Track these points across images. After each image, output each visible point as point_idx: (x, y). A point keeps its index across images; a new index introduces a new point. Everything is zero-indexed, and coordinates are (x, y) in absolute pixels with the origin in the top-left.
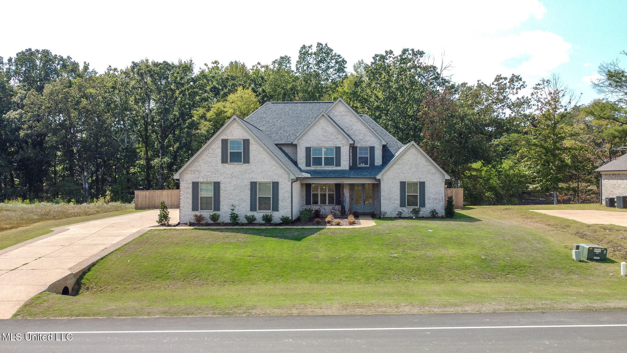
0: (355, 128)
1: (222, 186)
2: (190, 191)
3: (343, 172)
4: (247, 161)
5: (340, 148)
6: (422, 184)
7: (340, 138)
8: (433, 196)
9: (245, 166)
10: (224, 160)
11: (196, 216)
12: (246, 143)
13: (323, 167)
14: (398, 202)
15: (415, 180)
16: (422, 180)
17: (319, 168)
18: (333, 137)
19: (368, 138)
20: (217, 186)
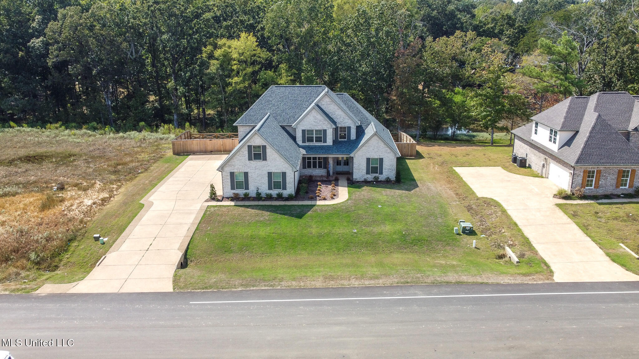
0: (337, 113)
1: (249, 174)
2: (229, 177)
3: (328, 147)
4: (265, 159)
5: (326, 130)
6: (381, 160)
7: (326, 124)
8: (388, 167)
9: (264, 162)
10: (250, 159)
11: (234, 194)
12: (264, 147)
13: (315, 144)
14: (365, 171)
15: (376, 157)
16: (381, 157)
17: (311, 144)
18: (321, 123)
19: (346, 121)
20: (246, 174)
